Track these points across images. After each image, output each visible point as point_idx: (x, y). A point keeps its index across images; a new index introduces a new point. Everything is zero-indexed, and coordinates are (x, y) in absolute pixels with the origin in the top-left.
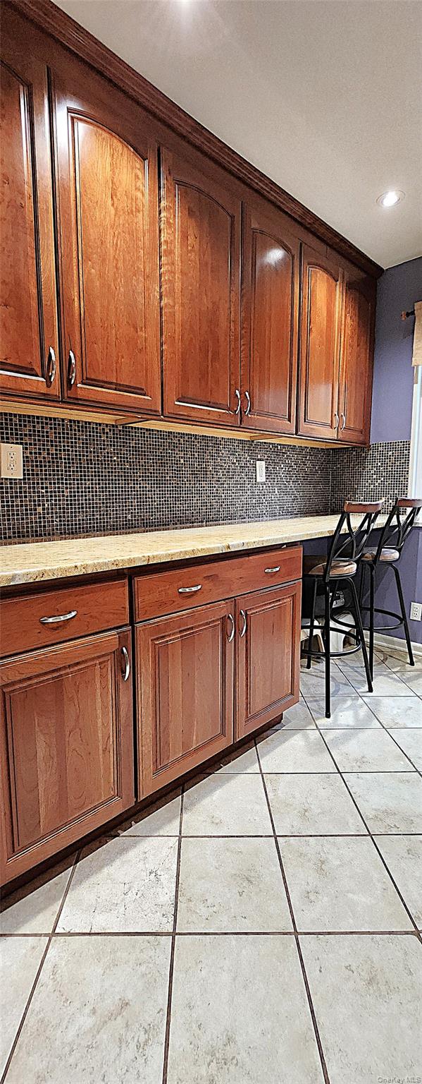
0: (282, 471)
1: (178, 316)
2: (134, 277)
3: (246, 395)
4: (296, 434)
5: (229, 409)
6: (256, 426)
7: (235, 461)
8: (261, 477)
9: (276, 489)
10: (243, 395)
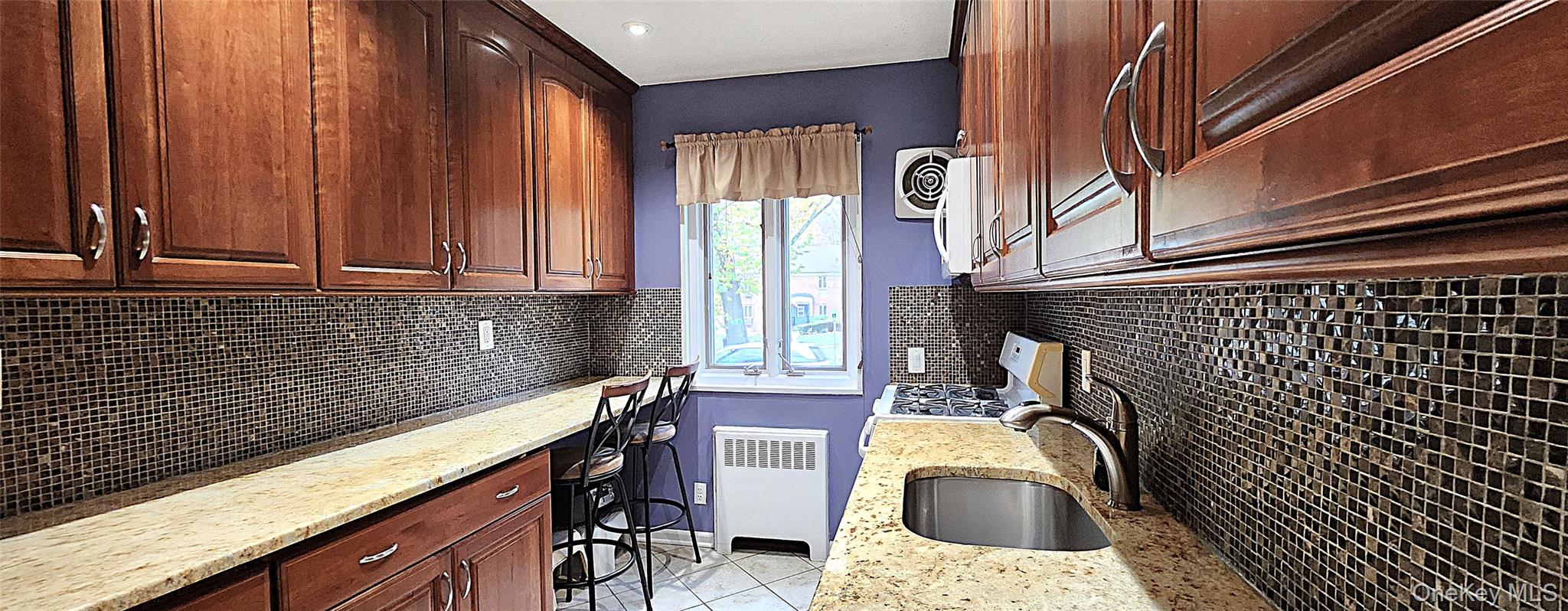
0: (518, 329)
1: (345, 147)
2: (266, 94)
3: (458, 247)
4: (536, 289)
5: (433, 268)
6: (476, 287)
7: (444, 325)
8: (487, 342)
9: (511, 356)
10: (454, 248)
